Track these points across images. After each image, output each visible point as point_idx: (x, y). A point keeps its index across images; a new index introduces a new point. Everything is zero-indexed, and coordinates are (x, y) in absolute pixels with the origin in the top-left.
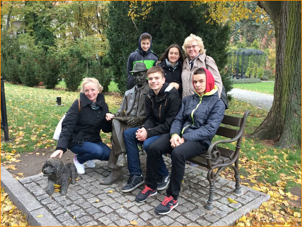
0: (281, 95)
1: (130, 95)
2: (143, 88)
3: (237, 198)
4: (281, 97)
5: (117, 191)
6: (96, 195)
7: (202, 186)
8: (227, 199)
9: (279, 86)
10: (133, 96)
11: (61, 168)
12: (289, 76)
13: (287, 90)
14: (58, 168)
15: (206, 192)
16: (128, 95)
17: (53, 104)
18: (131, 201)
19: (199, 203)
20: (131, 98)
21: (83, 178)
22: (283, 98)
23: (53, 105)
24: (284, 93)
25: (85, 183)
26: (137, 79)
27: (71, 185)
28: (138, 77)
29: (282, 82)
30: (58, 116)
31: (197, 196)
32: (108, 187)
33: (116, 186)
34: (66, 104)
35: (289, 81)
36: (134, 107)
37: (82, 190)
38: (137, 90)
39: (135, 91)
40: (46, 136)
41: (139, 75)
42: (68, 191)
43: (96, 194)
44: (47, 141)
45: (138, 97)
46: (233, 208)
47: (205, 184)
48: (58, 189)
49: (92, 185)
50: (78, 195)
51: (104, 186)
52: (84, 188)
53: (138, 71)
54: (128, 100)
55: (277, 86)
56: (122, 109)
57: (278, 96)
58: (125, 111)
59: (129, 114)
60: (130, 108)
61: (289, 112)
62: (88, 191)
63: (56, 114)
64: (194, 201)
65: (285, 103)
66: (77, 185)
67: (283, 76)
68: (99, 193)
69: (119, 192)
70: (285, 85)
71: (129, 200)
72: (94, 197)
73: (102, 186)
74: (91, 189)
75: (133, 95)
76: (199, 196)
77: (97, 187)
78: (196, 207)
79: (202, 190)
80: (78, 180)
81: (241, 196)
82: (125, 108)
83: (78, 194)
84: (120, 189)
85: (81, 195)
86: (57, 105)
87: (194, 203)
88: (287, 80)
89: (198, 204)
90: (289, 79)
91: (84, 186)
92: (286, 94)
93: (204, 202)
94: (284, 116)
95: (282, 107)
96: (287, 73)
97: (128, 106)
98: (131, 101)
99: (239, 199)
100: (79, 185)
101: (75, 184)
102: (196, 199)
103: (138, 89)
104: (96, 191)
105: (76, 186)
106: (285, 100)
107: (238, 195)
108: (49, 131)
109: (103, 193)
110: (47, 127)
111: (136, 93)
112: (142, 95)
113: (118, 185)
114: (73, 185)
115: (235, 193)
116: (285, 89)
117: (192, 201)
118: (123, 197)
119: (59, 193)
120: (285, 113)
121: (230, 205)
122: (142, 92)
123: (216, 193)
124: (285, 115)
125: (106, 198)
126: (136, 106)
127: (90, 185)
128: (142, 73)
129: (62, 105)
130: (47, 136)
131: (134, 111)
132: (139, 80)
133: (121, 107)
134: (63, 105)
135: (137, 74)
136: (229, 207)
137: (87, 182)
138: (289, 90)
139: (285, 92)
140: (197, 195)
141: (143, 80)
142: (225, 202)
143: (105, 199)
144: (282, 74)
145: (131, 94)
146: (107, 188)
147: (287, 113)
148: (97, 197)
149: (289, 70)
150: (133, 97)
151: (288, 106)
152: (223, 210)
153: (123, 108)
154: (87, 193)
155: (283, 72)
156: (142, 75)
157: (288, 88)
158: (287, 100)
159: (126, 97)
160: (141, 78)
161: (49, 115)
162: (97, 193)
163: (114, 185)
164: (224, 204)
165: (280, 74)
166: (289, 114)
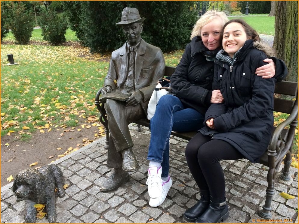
0: (284, 35)
1: (120, 57)
2: (138, 47)
3: (289, 189)
4: (284, 38)
5: (128, 202)
6: (101, 214)
7: (236, 174)
8: (278, 192)
9: (282, 24)
10: (124, 58)
11: (42, 183)
12: (294, 11)
13: (292, 29)
14: (37, 185)
15: (246, 185)
16: (116, 57)
17: (4, 63)
18: (154, 219)
19: (247, 207)
20: (122, 62)
21: (73, 182)
22: (287, 39)
23: (5, 65)
24: (288, 33)
25: (78, 193)
26: (129, 35)
27: (59, 200)
28: (131, 31)
29: (286, 19)
30: (15, 82)
31: (238, 194)
32: (114, 195)
33: (124, 192)
34: (20, 62)
35: (295, 18)
36: (129, 75)
37: (78, 206)
38: (130, 50)
39: (127, 51)
40: (5, 115)
41: (132, 28)
42: (57, 212)
43: (100, 212)
44: (9, 123)
45: (133, 60)
46: (293, 208)
47: (238, 170)
48: (42, 212)
49: (89, 195)
50: (74, 218)
51: (107, 194)
52: (80, 202)
53: (130, 22)
54: (117, 64)
55: (280, 25)
56: (111, 78)
57: (281, 37)
58: (115, 81)
59: (122, 85)
60: (123, 77)
61: (295, 55)
62: (86, 207)
63: (12, 78)
64: (239, 205)
65: (289, 44)
66: (68, 197)
67: (287, 11)
68: (104, 210)
69: (131, 203)
70: (290, 23)
71: (151, 217)
72: (98, 219)
73: (104, 194)
74: (89, 202)
75: (124, 56)
76: (241, 193)
77: (98, 197)
78: (246, 215)
79: (239, 181)
80: (67, 188)
81: (291, 184)
82: (115, 77)
83: (74, 216)
84: (131, 197)
85: (78, 217)
86: (9, 64)
87: (241, 209)
88: (293, 17)
89: (247, 209)
90: (295, 15)
91: (78, 197)
92: (291, 34)
93: (252, 203)
94: (288, 60)
95: (285, 50)
96: (293, 8)
97: (120, 74)
98: (124, 67)
99: (292, 191)
100: (70, 198)
101: (64, 195)
102: (239, 199)
103: (131, 48)
104: (98, 205)
105: (67, 199)
106: (290, 41)
107: (289, 183)
108: (8, 107)
109: (110, 209)
110: (3, 100)
111: (129, 55)
112: (137, 56)
113: (126, 189)
114: (62, 199)
115: (283, 180)
116: (289, 28)
117: (236, 204)
118: (140, 212)
119: (45, 218)
120: (289, 57)
121: (287, 203)
122: (138, 53)
123: (260, 184)
124: (290, 59)
125: (116, 218)
126: (131, 73)
127: (86, 195)
128: (136, 25)
129: (15, 63)
130: (7, 116)
131: (130, 80)
132: (133, 35)
133: (109, 76)
134: (17, 63)
135: (129, 27)
136: (288, 206)
137: (81, 190)
138: (294, 29)
139: (290, 32)
140: (238, 192)
141: (137, 35)
142: (279, 199)
143: (117, 220)
144: (285, 10)
145: (122, 56)
146: (112, 197)
147: (293, 56)
148: (104, 218)
149: (295, 5)
150: (125, 61)
151: (293, 48)
152: (283, 214)
153: (112, 76)
154: (87, 212)
155: (287, 6)
156: (136, 28)
157: (294, 26)
158: (292, 41)
159: (114, 61)
160: (135, 32)
161: (4, 82)
162: (100, 209)
163: (121, 191)
164: (280, 203)
165: (283, 10)
166: (295, 58)
